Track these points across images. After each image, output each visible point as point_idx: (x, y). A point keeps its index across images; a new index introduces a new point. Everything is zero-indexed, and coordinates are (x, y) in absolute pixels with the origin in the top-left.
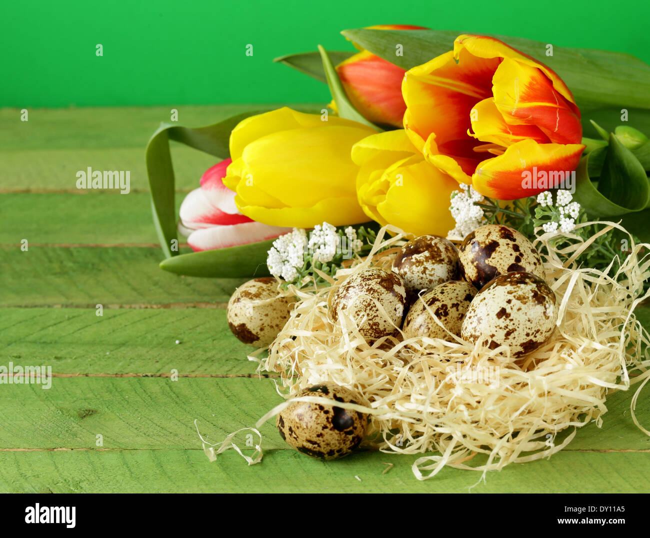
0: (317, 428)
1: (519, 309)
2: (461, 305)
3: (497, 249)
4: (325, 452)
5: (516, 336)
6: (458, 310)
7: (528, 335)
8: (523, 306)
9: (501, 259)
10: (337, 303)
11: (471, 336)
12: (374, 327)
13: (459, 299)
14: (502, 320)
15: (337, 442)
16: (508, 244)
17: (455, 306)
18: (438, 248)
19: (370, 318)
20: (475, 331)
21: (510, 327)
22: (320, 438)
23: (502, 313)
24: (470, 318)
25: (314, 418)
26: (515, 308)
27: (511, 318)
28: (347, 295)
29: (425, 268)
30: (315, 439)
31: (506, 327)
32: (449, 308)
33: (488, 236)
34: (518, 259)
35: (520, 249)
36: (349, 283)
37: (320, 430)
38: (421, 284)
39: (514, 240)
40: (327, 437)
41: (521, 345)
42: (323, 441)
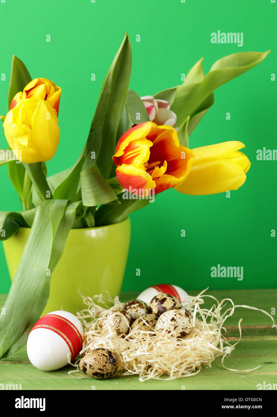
0: (103, 363)
1: (180, 318)
2: (154, 321)
3: (166, 300)
4: (105, 374)
5: (178, 329)
6: (153, 323)
7: (183, 329)
8: (181, 317)
9: (168, 304)
10: (102, 323)
11: (160, 329)
12: (118, 331)
13: (153, 319)
14: (173, 322)
15: (110, 369)
16: (170, 299)
17: (152, 321)
18: (142, 303)
19: (117, 327)
20: (162, 327)
21: (176, 325)
22: (104, 367)
23: (173, 319)
24: (159, 322)
25: (101, 359)
26: (178, 318)
27: (176, 321)
28: (107, 318)
29: (137, 310)
30: (102, 368)
31: (175, 325)
32: (149, 322)
33: (162, 296)
34: (175, 305)
35: (175, 301)
36: (107, 314)
37: (104, 364)
38: (135, 316)
39: (173, 298)
40: (107, 366)
41: (180, 333)
42: (106, 369)
